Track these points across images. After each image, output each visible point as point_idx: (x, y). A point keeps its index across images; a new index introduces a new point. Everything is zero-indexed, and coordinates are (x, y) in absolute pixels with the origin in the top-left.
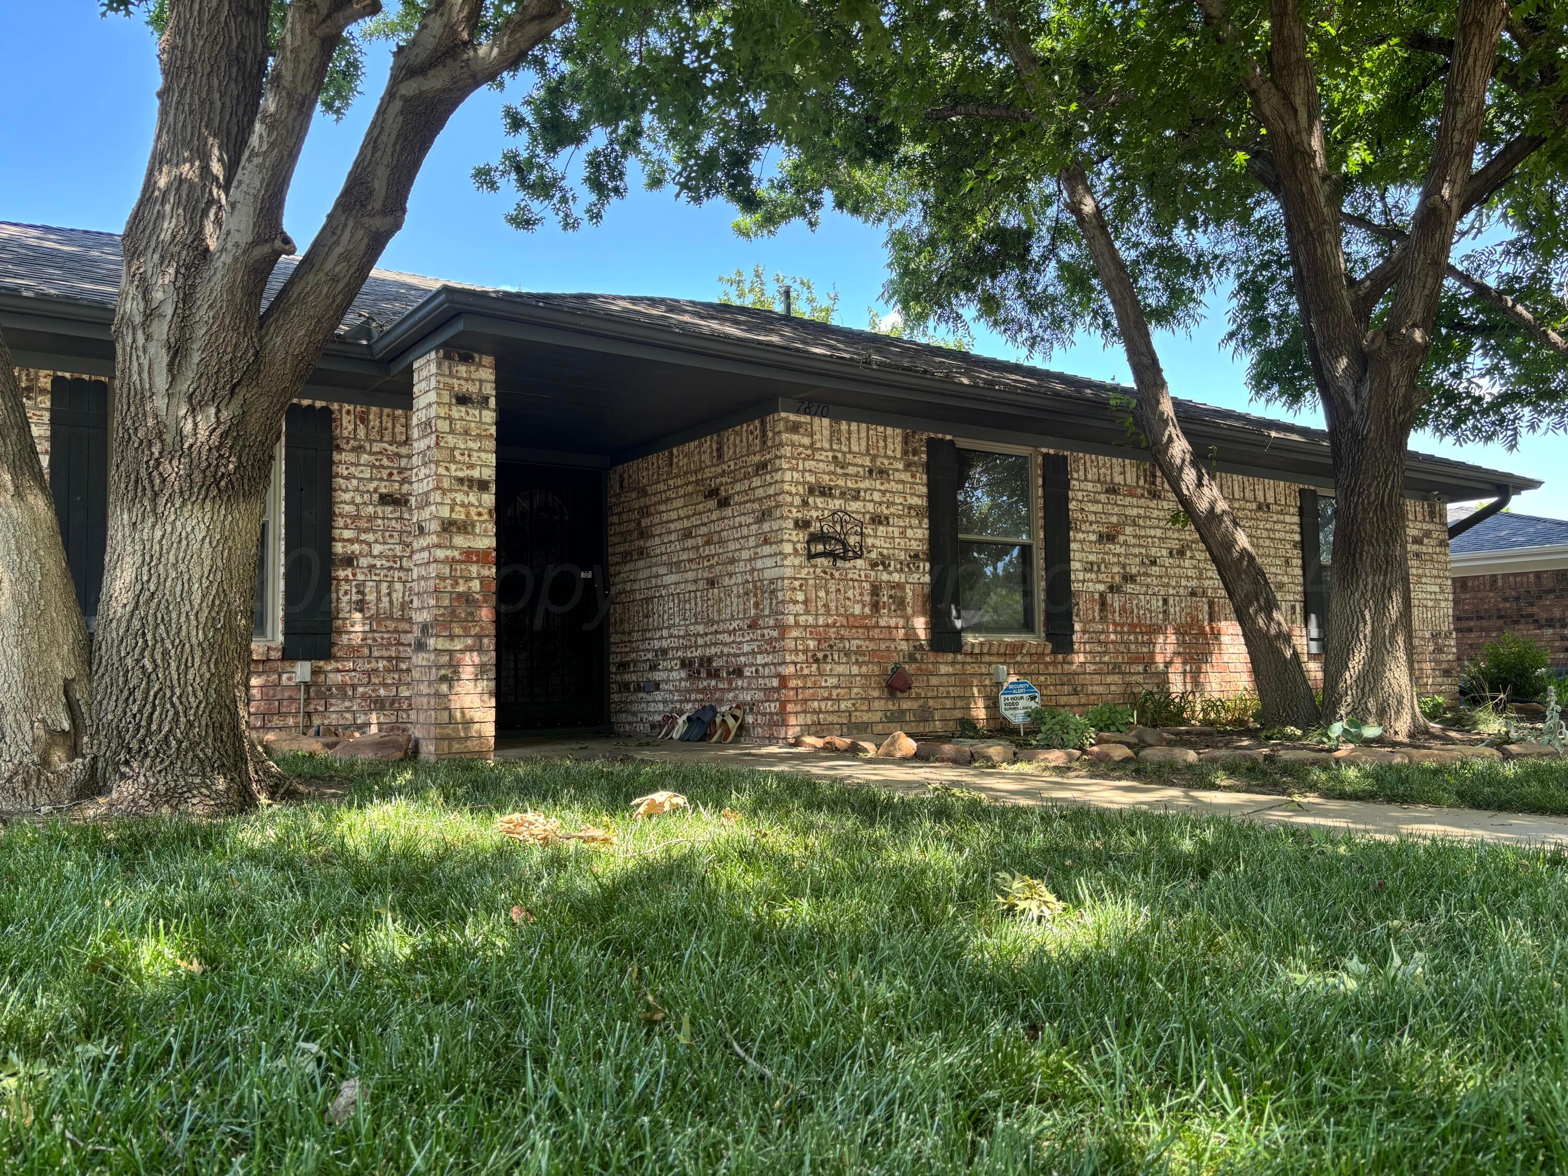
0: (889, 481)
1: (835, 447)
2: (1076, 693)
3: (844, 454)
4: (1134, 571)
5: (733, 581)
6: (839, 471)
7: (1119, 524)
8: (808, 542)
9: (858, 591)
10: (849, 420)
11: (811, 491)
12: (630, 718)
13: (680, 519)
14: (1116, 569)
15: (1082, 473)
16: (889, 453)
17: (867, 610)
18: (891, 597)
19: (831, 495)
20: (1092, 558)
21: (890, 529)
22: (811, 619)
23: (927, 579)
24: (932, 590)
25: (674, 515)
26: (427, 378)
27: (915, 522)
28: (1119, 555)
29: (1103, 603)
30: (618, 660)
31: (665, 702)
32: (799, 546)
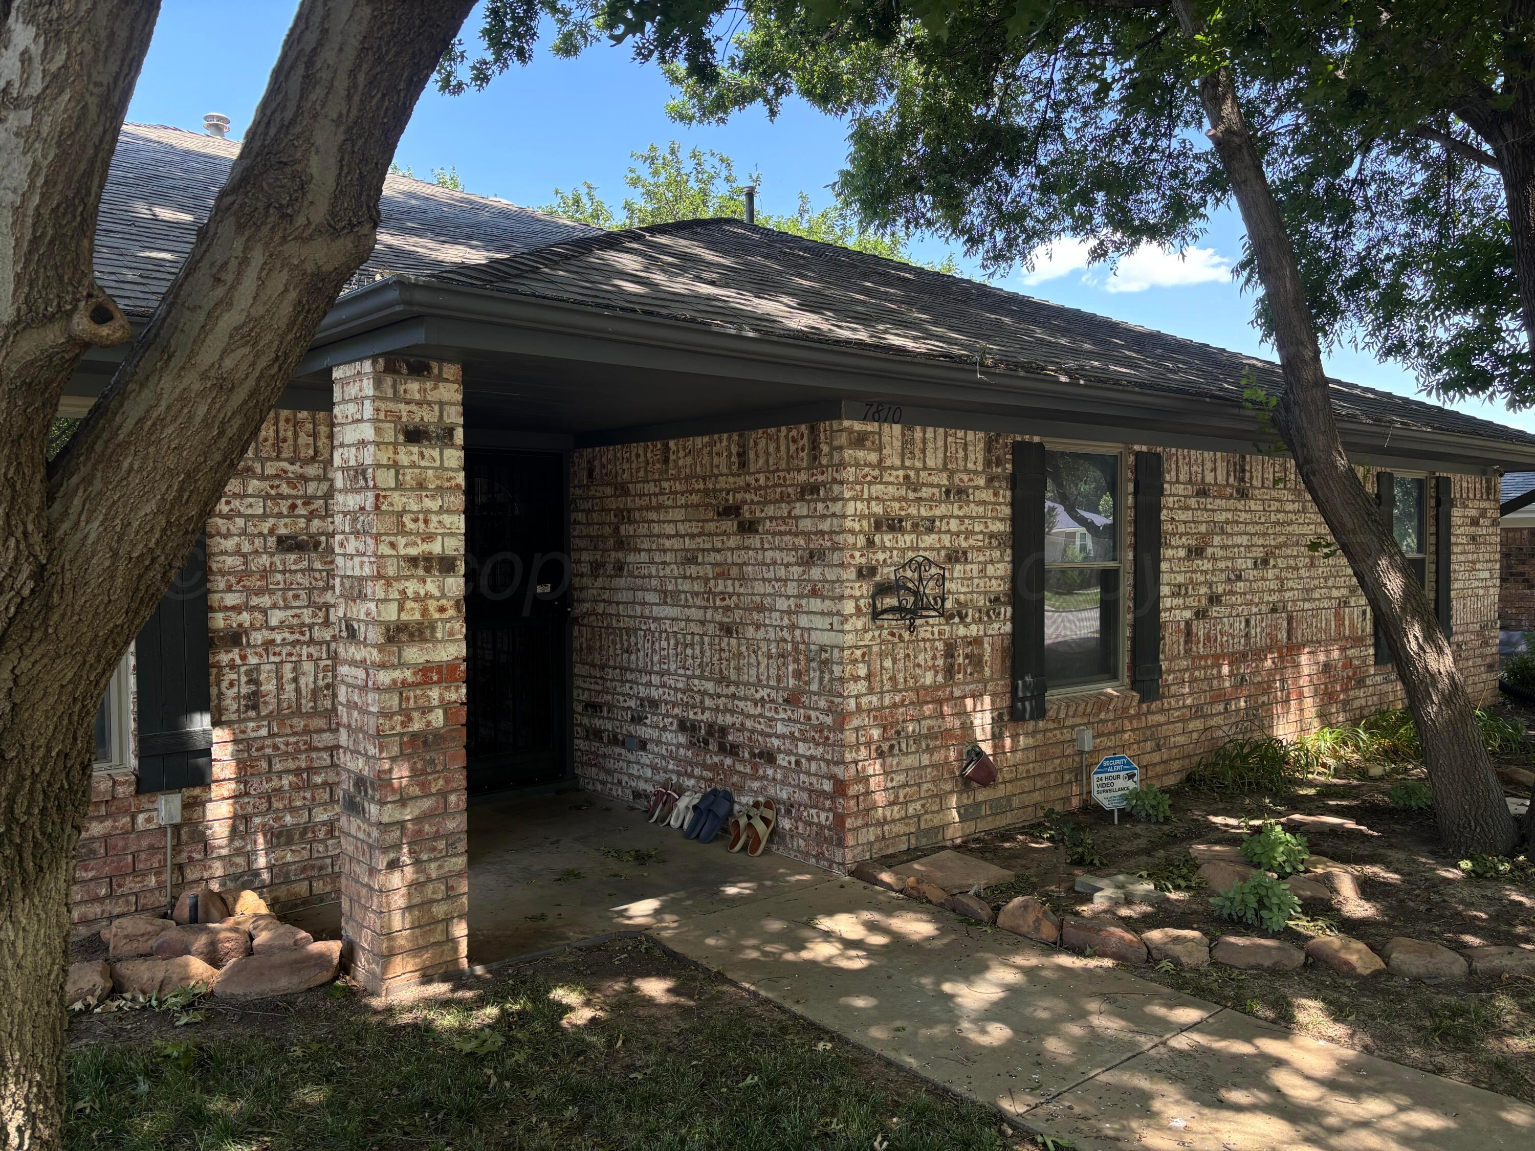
0: (968, 503)
1: (908, 463)
2: (1158, 748)
3: (918, 471)
4: (1220, 590)
5: (761, 634)
6: (912, 495)
7: (1207, 534)
8: (873, 597)
9: (930, 653)
10: (924, 425)
11: (878, 526)
12: (602, 776)
13: (677, 535)
14: (1203, 590)
15: (1173, 473)
16: (970, 466)
17: (940, 678)
18: (967, 656)
19: (901, 530)
20: (1180, 579)
21: (969, 567)
22: (875, 699)
23: (1008, 628)
24: (1013, 642)
25: (670, 529)
26: (359, 400)
27: (996, 554)
28: (1206, 572)
29: (1188, 634)
30: (586, 696)
31: (654, 768)
32: (862, 603)
